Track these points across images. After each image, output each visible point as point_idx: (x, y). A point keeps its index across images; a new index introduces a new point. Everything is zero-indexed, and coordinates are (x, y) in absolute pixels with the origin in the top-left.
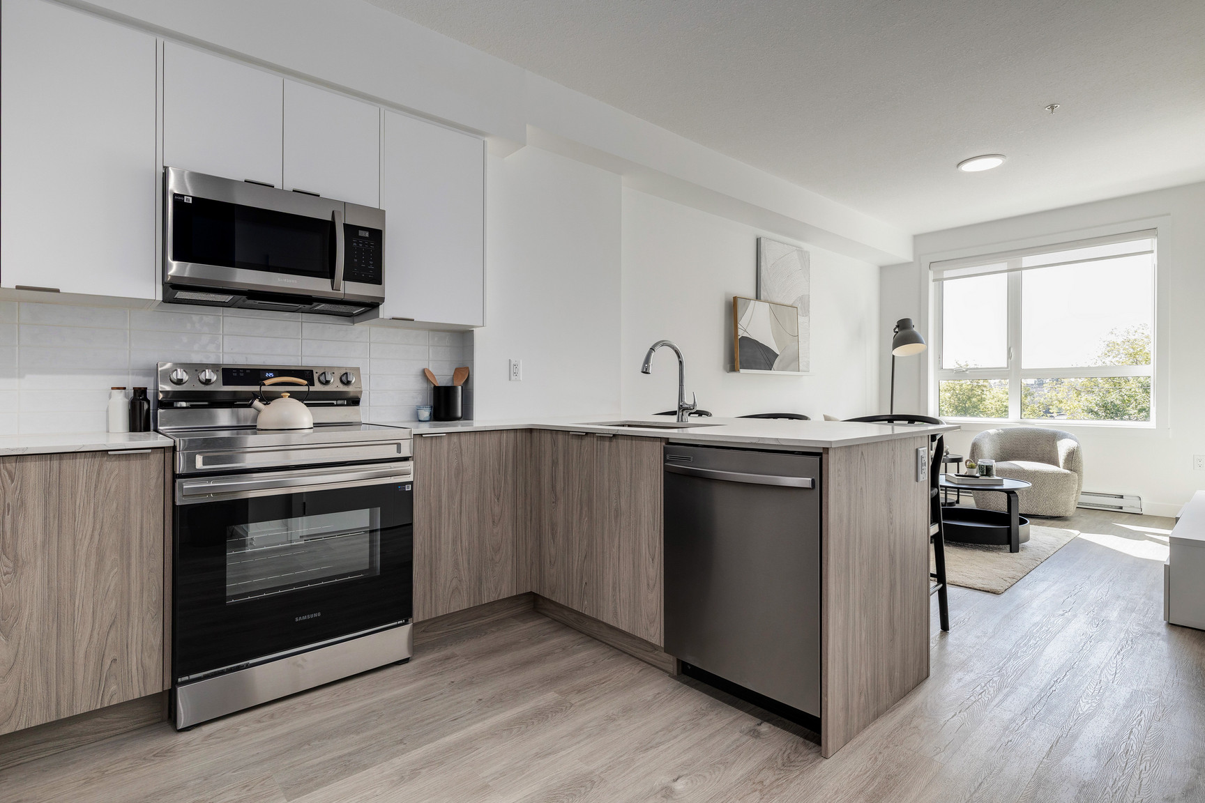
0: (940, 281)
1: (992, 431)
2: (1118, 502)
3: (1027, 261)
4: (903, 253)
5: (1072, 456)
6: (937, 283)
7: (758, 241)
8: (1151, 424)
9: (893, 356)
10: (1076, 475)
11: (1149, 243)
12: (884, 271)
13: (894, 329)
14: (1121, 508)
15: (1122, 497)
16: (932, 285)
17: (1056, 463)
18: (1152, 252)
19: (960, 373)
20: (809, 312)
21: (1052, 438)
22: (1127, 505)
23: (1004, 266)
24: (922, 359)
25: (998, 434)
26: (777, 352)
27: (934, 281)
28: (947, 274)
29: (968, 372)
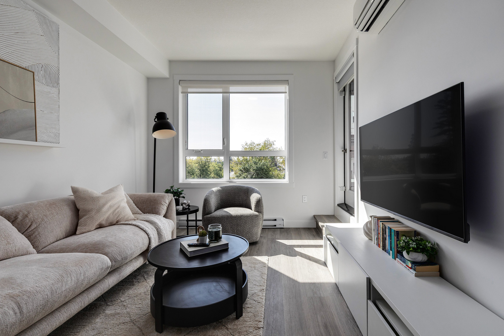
0: (186, 94)
1: (215, 189)
2: (273, 223)
3: (232, 88)
4: (163, 71)
5: (259, 203)
6: (184, 94)
8: (286, 181)
9: (155, 139)
10: (261, 215)
11: (285, 88)
12: (150, 80)
13: (155, 119)
14: (275, 226)
15: (275, 220)
16: (181, 96)
17: (249, 207)
18: (286, 93)
19: (197, 153)
21: (247, 192)
22: (278, 224)
23: (220, 90)
24: (175, 141)
25: (219, 191)
27: (182, 93)
28: (190, 90)
29: (202, 152)
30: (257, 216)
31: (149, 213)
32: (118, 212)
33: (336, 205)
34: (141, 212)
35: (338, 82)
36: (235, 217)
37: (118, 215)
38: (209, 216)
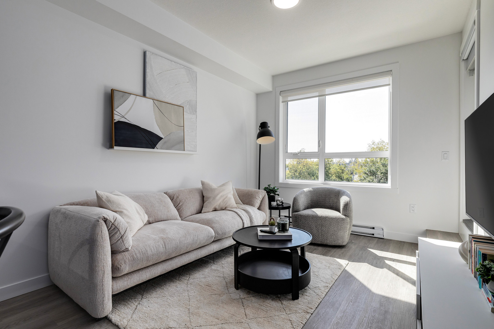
0: (286, 102)
1: (306, 190)
2: (371, 231)
3: (328, 90)
4: (266, 86)
5: (347, 206)
6: (285, 103)
7: (145, 54)
8: (388, 185)
9: (260, 145)
10: (348, 219)
11: (388, 79)
12: (259, 96)
13: (259, 128)
14: (373, 235)
15: (374, 228)
16: (281, 105)
17: (338, 210)
18: (389, 85)
19: (295, 155)
20: (196, 112)
21: (338, 194)
22: (377, 233)
23: (317, 94)
24: (276, 145)
25: (310, 191)
26: (161, 135)
27: (283, 102)
28: (289, 99)
29: (299, 154)
30: (343, 219)
31: (247, 204)
32: (226, 201)
33: (461, 220)
34: (242, 203)
35: (465, 58)
36: (320, 218)
37: (226, 203)
38: (296, 213)
